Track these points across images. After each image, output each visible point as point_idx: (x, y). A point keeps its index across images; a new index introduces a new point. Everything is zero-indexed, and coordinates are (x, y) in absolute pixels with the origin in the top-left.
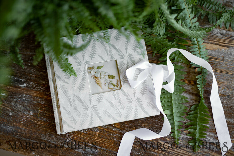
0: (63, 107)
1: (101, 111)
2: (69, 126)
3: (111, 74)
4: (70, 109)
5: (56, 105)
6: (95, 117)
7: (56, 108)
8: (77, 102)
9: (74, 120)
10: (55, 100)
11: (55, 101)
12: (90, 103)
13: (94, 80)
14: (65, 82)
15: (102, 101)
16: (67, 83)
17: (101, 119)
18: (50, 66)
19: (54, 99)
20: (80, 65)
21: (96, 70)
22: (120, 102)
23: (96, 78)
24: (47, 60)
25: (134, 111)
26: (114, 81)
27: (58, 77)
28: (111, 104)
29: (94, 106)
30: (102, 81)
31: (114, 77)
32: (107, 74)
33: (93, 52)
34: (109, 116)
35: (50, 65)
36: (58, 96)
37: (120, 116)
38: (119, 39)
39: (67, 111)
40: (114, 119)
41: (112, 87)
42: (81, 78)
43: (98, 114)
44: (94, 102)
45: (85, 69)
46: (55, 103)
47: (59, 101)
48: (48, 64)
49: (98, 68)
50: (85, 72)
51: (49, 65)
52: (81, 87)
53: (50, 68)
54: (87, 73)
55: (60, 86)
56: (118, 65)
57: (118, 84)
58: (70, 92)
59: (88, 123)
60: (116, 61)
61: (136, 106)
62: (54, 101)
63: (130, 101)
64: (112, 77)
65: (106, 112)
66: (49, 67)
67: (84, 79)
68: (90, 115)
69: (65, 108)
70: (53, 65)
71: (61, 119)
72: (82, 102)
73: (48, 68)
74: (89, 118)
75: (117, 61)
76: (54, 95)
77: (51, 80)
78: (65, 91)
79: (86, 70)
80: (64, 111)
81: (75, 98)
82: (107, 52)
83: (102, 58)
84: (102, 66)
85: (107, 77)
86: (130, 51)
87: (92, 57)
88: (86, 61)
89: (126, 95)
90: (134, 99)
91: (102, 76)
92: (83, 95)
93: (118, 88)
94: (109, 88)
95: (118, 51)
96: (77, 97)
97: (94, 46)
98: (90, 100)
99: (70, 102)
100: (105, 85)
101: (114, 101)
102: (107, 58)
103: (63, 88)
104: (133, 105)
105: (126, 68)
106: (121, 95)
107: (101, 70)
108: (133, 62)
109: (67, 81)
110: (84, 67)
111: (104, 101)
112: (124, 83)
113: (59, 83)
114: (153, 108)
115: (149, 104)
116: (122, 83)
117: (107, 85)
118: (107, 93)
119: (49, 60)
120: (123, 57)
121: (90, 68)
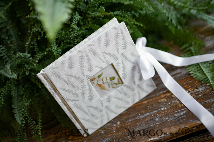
0: (82, 119)
1: (113, 107)
3: (111, 77)
4: (88, 117)
6: (110, 114)
7: (76, 121)
8: (92, 110)
9: (94, 123)
10: (72, 116)
13: (99, 88)
14: (76, 101)
15: (111, 100)
16: (78, 100)
17: (115, 113)
19: (71, 116)
20: (83, 82)
22: (125, 94)
23: (99, 85)
25: (137, 95)
26: (116, 81)
27: (68, 100)
28: (119, 99)
29: (106, 107)
30: (106, 86)
31: (115, 77)
32: (108, 78)
33: (90, 66)
34: (120, 107)
36: (75, 113)
37: (128, 103)
38: (109, 44)
39: (86, 120)
40: (124, 108)
41: (115, 86)
42: (88, 91)
43: (111, 111)
44: (105, 104)
45: (88, 83)
47: (77, 116)
49: (99, 76)
50: (89, 86)
51: (54, 93)
52: (91, 98)
53: (56, 95)
54: (91, 85)
55: (72, 105)
56: (115, 67)
57: (119, 82)
58: (83, 106)
59: (106, 120)
60: (112, 64)
61: (138, 91)
62: (72, 117)
63: (133, 90)
64: (113, 79)
65: (117, 106)
66: (55, 95)
67: (90, 90)
68: (105, 114)
69: (84, 119)
70: (59, 92)
71: (83, 127)
72: (95, 108)
74: (106, 116)
75: (114, 64)
76: (70, 113)
77: (62, 103)
78: (78, 107)
79: (90, 83)
80: (84, 121)
81: (89, 108)
82: (102, 60)
83: (99, 67)
84: (102, 74)
85: (109, 81)
86: (121, 51)
87: (90, 70)
88: (87, 76)
89: (128, 87)
90: (135, 87)
91: (105, 82)
92: (94, 103)
93: (121, 84)
94: (113, 88)
95: (111, 55)
96: (90, 107)
97: (89, 60)
98: (102, 104)
99: (86, 113)
100: (109, 87)
101: (120, 96)
102: (104, 65)
103: (75, 105)
104: (136, 91)
105: (122, 67)
106: (125, 89)
107: (101, 78)
108: (127, 59)
109: (77, 99)
110: (87, 81)
111: (113, 100)
112: (124, 78)
113: (70, 104)
114: (151, 86)
115: (147, 85)
116: (123, 80)
117: (111, 86)
118: (113, 93)
119: (52, 89)
120: (117, 59)
121: (92, 80)
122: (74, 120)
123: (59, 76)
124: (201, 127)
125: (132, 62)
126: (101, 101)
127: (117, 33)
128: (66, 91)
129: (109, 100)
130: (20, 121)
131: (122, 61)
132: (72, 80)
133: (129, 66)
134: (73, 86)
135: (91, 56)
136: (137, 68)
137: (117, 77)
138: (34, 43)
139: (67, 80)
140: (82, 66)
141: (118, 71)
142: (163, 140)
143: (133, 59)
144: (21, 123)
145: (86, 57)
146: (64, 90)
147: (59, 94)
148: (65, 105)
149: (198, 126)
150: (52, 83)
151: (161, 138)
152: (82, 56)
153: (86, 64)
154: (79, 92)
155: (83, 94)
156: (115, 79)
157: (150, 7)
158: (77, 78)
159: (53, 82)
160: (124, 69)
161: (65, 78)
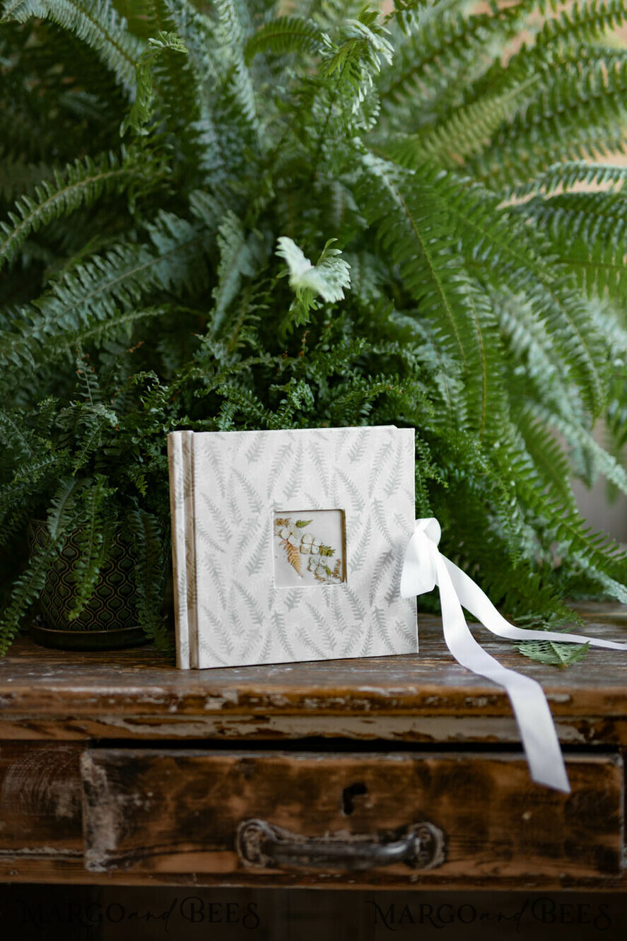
0: (206, 609)
1: (291, 630)
2: (214, 655)
3: (326, 544)
4: (221, 615)
5: (186, 600)
6: (275, 642)
7: (186, 608)
8: (240, 600)
9: (226, 642)
10: (185, 587)
11: (186, 591)
12: (270, 606)
13: (284, 553)
14: (217, 547)
15: (297, 607)
16: (222, 551)
17: (288, 648)
18: (182, 500)
19: (183, 584)
20: (259, 511)
21: (292, 527)
22: (337, 614)
23: (289, 547)
24: (179, 483)
25: (364, 637)
26: (331, 562)
27: (202, 533)
28: (317, 617)
29: (276, 615)
30: (304, 559)
31: (333, 551)
32: (317, 543)
33: (295, 483)
34: (308, 643)
35: (185, 498)
36: (198, 579)
37: (332, 646)
38: (359, 460)
39: (213, 620)
40: (317, 651)
41: (324, 575)
42: (257, 543)
43: (283, 637)
44: (279, 607)
45: (268, 523)
46: (186, 596)
47: (199, 593)
48: (180, 494)
49: (299, 524)
50: (267, 531)
51: (182, 496)
52: (254, 566)
53: (183, 505)
54: (272, 533)
55: (204, 555)
56: (347, 523)
57: (337, 571)
58: (227, 574)
59: (258, 655)
60: (342, 512)
61: (371, 628)
62: (183, 589)
63: (360, 616)
64: (329, 553)
65: (301, 633)
66: (180, 503)
67: (263, 546)
68: (264, 635)
69: (209, 614)
70: (194, 499)
71: (194, 636)
72: (250, 601)
73: (177, 505)
74: (262, 643)
75: (347, 514)
76: (185, 575)
77: (183, 536)
78: (214, 569)
79: (272, 525)
80: (207, 618)
81: (236, 591)
82: (326, 487)
83: (312, 500)
84: (310, 522)
85: (315, 550)
86: (378, 494)
87: (289, 494)
88: (275, 504)
89: (354, 600)
90: (370, 610)
91: (306, 546)
92: (255, 585)
93: (338, 581)
94: (317, 577)
95: (352, 490)
96: (240, 588)
97: (298, 468)
98: (271, 601)
99: (223, 600)
100: (309, 569)
101: (324, 611)
102: (325, 503)
103: (211, 561)
104: (365, 624)
105: (362, 535)
106: (342, 598)
107: (304, 530)
108: (381, 522)
109: (222, 545)
110: (267, 517)
111: (301, 607)
112: (354, 569)
113: (202, 547)
114: (407, 636)
115: (400, 628)
116: (349, 569)
117: (313, 568)
118: (311, 589)
119: (182, 484)
120: (359, 507)
121: (279, 522)
122: (183, 601)
123: (215, 462)
124: (499, 704)
125: (390, 540)
126: (273, 592)
127: (389, 446)
128: (211, 507)
129: (291, 604)
130: (57, 533)
131: (369, 520)
132: (239, 489)
133: (379, 546)
134: (233, 506)
135: (307, 459)
136: (394, 563)
137: (338, 555)
138: (172, 410)
139: (226, 482)
140: (275, 471)
141: (348, 538)
142: (394, 703)
143: (396, 533)
144: (55, 539)
145: (294, 456)
146: (208, 501)
147: (191, 508)
148: (188, 545)
149: (495, 698)
150: (193, 467)
151: (391, 693)
152: (289, 447)
153: (286, 474)
154: (236, 531)
155: (243, 543)
156: (331, 555)
157: (483, 460)
158: (250, 492)
159: (196, 466)
160: (364, 544)
161: (227, 475)
